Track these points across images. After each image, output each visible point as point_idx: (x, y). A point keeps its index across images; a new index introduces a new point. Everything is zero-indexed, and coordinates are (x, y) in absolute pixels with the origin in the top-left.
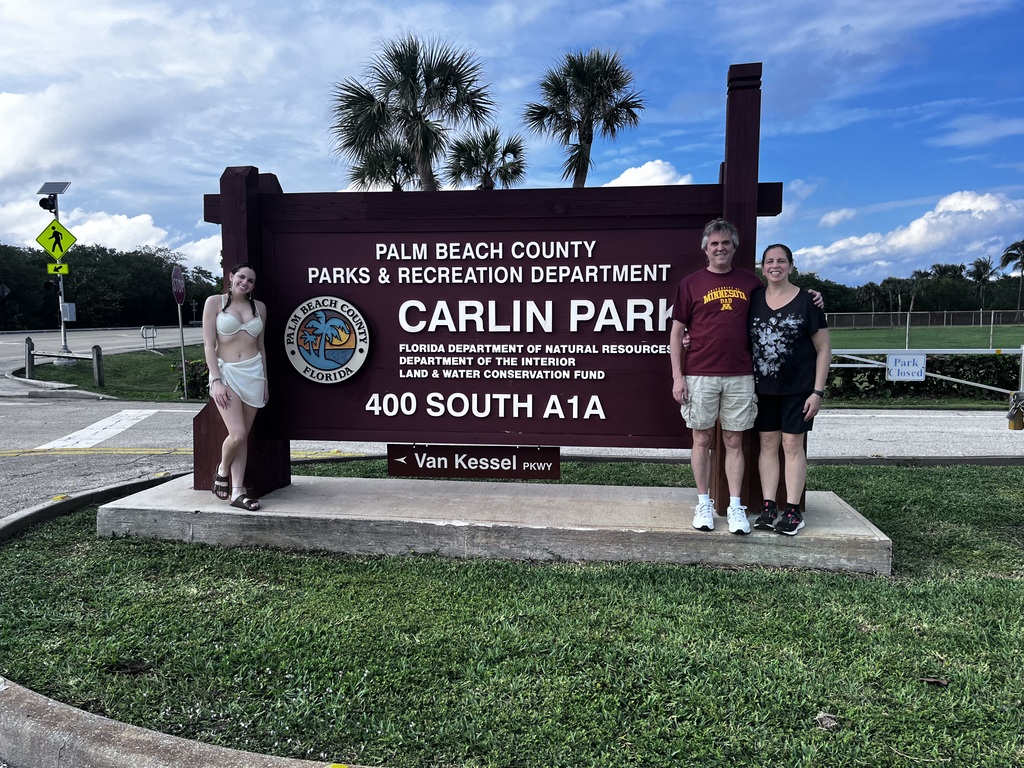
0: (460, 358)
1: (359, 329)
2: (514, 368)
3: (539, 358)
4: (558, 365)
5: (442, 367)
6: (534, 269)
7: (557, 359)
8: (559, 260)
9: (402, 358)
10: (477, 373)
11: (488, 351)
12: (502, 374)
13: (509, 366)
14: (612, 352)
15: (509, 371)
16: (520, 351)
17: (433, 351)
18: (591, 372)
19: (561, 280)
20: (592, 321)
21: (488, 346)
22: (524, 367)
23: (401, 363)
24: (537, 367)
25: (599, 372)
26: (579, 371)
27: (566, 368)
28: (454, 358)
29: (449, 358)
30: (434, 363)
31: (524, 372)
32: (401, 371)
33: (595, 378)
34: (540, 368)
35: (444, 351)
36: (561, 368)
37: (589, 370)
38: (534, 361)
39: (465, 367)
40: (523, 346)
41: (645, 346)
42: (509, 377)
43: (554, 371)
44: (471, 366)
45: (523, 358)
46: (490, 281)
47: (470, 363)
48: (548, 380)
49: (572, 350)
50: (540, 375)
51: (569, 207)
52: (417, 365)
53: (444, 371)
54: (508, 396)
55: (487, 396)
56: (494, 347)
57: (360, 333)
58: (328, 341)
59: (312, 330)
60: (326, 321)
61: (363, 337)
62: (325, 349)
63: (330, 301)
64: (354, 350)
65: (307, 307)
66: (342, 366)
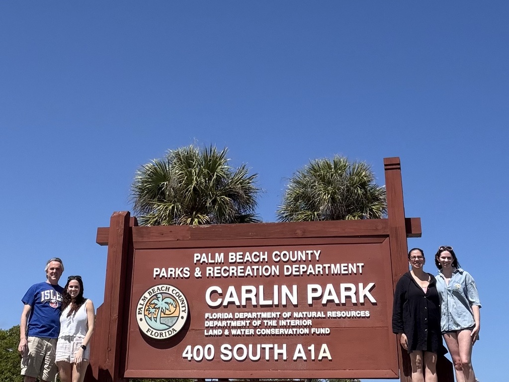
0: (242, 321)
1: (182, 304)
2: (275, 327)
3: (290, 321)
4: (301, 325)
5: (231, 328)
6: (286, 267)
7: (301, 321)
8: (300, 261)
9: (206, 322)
10: (252, 331)
11: (259, 317)
12: (268, 331)
13: (272, 326)
14: (334, 316)
15: (272, 329)
16: (278, 317)
17: (225, 317)
18: (321, 329)
19: (301, 273)
20: (321, 297)
21: (259, 314)
22: (281, 326)
23: (206, 325)
24: (289, 326)
25: (327, 329)
26: (314, 329)
27: (306, 327)
28: (238, 322)
29: (235, 322)
30: (226, 325)
31: (281, 330)
32: (205, 331)
33: (324, 333)
34: (290, 327)
35: (232, 318)
36: (303, 327)
37: (320, 328)
38: (287, 323)
39: (244, 327)
40: (280, 313)
41: (352, 312)
42: (272, 333)
43: (299, 328)
44: (248, 327)
45: (280, 321)
46: (260, 274)
47: (248, 325)
48: (295, 335)
49: (309, 315)
50: (290, 332)
51: (304, 232)
52: (215, 327)
53: (232, 330)
54: (271, 346)
55: (259, 346)
56: (262, 314)
57: (182, 307)
58: (163, 312)
59: (154, 305)
60: (163, 300)
61: (184, 309)
62: (161, 317)
63: (165, 287)
64: (178, 317)
65: (152, 291)
66: (170, 327)
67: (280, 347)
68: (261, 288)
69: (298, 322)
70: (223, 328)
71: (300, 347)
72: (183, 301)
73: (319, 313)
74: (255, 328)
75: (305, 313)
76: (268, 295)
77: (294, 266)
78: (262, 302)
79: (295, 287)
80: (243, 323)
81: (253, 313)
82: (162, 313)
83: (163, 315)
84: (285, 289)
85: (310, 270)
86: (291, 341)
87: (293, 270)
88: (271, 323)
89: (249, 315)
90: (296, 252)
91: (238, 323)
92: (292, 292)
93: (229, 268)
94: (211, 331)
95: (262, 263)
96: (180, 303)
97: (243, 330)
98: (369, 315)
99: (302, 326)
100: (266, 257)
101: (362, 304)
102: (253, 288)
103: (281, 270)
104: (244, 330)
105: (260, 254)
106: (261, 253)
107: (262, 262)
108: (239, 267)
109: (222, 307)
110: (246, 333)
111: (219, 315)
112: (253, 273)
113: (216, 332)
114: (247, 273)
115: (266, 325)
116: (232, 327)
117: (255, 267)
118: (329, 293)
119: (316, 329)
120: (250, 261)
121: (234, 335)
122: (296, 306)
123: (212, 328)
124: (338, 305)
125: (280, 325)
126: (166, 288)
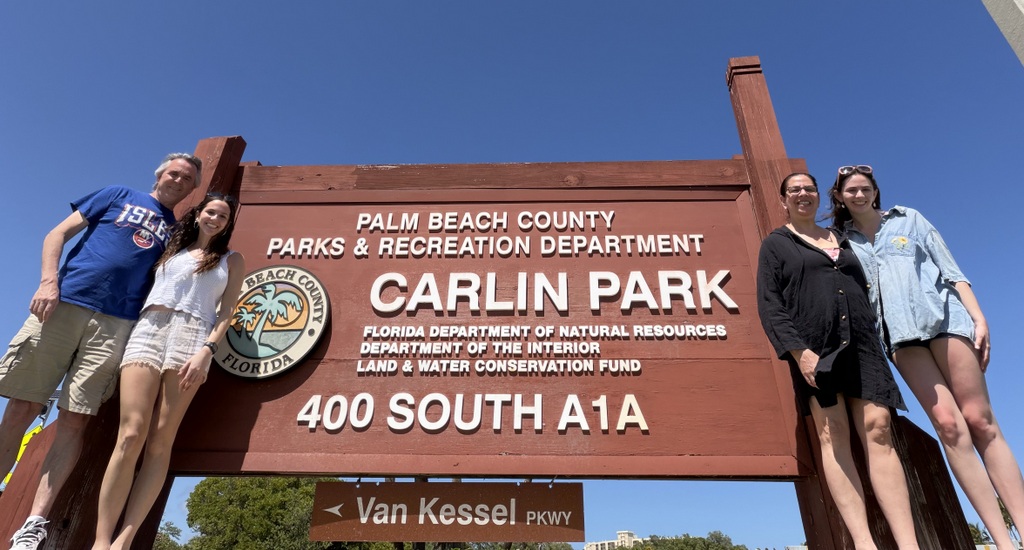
0: (445, 344)
1: (316, 304)
2: (518, 357)
3: (551, 344)
4: (576, 352)
5: (418, 356)
7: (576, 344)
8: (573, 230)
9: (364, 345)
10: (465, 365)
11: (483, 335)
13: (511, 355)
14: (647, 334)
15: (510, 361)
16: (525, 334)
18: (622, 361)
19: (576, 251)
20: (618, 296)
21: (483, 328)
23: (363, 351)
25: (633, 362)
26: (606, 361)
27: (586, 356)
28: (435, 344)
29: (429, 344)
30: (407, 352)
31: (530, 362)
32: (360, 362)
33: (628, 370)
34: (552, 356)
35: (423, 335)
36: (580, 357)
37: (619, 359)
38: (544, 347)
39: (449, 356)
40: (529, 328)
41: (688, 327)
42: (510, 369)
43: (572, 360)
44: (458, 355)
45: (529, 344)
46: (491, 252)
47: (457, 351)
48: (563, 374)
49: (594, 332)
50: (552, 367)
51: (582, 178)
52: (383, 355)
53: (420, 361)
54: (507, 397)
55: (478, 398)
56: (491, 329)
58: (270, 321)
59: (254, 306)
60: (275, 296)
61: (318, 314)
62: (263, 331)
63: (286, 272)
64: (302, 331)
65: (255, 279)
66: (279, 352)
67: (528, 401)
68: (491, 277)
69: (568, 346)
70: (400, 357)
71: (573, 399)
72: (320, 298)
73: (615, 328)
74: (473, 357)
75: (584, 328)
76: (506, 290)
77: (561, 238)
78: (491, 304)
79: (562, 277)
80: (447, 347)
81: (470, 328)
82: (268, 323)
83: (268, 327)
84: (541, 280)
85: (595, 244)
86: (553, 385)
87: (560, 244)
88: (509, 348)
89: (462, 331)
91: (436, 347)
92: (556, 287)
93: (427, 241)
94: (372, 362)
95: (498, 230)
96: (312, 303)
97: (445, 362)
98: (724, 333)
99: (577, 355)
100: (504, 221)
101: (708, 311)
102: (475, 279)
103: (535, 244)
104: (448, 362)
105: (492, 215)
106: (495, 214)
107: (495, 230)
108: (448, 239)
109: (404, 314)
110: (452, 369)
111: (395, 330)
112: (476, 249)
113: (382, 366)
114: (463, 248)
115: (497, 351)
116: (422, 355)
117: (481, 239)
118: (635, 288)
119: (611, 362)
120: (472, 227)
121: (422, 373)
122: (564, 314)
123: (376, 356)
124: (655, 312)
125: (530, 352)
126: (288, 274)
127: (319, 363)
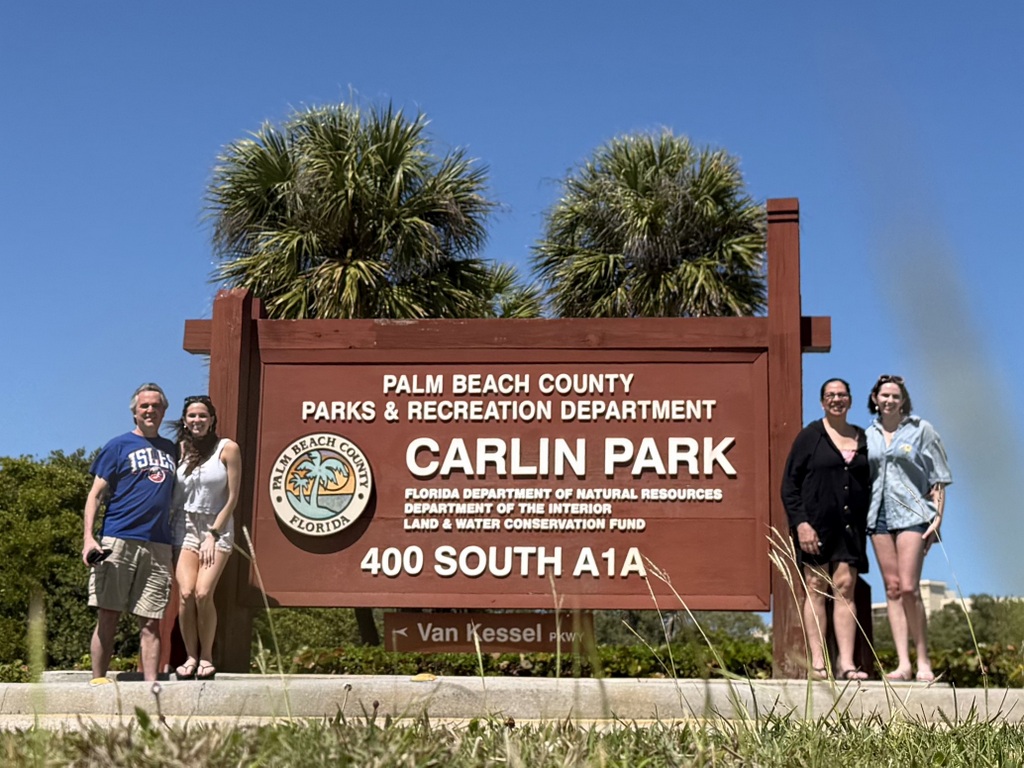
0: (477, 505)
1: (360, 470)
2: (541, 516)
3: (569, 505)
4: (591, 512)
5: (455, 516)
6: (564, 404)
7: (591, 505)
8: (592, 394)
9: (407, 505)
10: (496, 523)
11: (510, 497)
12: (526, 524)
13: (535, 514)
14: (653, 498)
15: (534, 520)
16: (547, 497)
17: (445, 497)
18: (629, 520)
19: (595, 417)
20: (631, 462)
21: (510, 491)
22: (552, 515)
23: (407, 511)
24: (567, 515)
25: (639, 521)
26: (616, 520)
27: (600, 516)
28: (469, 505)
29: (464, 505)
30: (445, 512)
31: (551, 521)
32: (406, 521)
33: (634, 528)
34: (570, 516)
35: (458, 497)
36: (594, 516)
37: (627, 518)
38: (563, 508)
39: (482, 515)
40: (550, 490)
41: (689, 491)
42: (535, 527)
43: (587, 519)
44: (489, 514)
45: (551, 505)
46: (515, 417)
47: (488, 511)
48: (579, 531)
49: (607, 494)
50: (570, 525)
51: (603, 338)
52: (425, 514)
53: (457, 520)
54: (532, 550)
55: (508, 551)
56: (517, 491)
57: (361, 476)
58: (323, 486)
59: (304, 472)
60: (322, 462)
61: (364, 480)
62: (318, 495)
63: (327, 439)
64: (353, 494)
65: (300, 446)
66: (337, 514)
67: (550, 553)
68: (516, 443)
69: (584, 508)
70: (441, 517)
71: (586, 552)
72: (363, 464)
73: (626, 491)
74: (503, 517)
75: (598, 491)
76: (530, 456)
77: (581, 403)
78: (517, 469)
79: (581, 443)
80: (479, 508)
81: (499, 490)
82: (321, 488)
83: (322, 491)
84: (561, 445)
85: (613, 410)
86: (570, 542)
87: (580, 409)
88: (533, 508)
89: (491, 494)
90: (585, 376)
91: (470, 508)
92: (574, 453)
93: (453, 405)
94: (416, 521)
95: (519, 396)
96: (356, 469)
97: (479, 521)
98: (720, 497)
99: (591, 515)
100: (526, 384)
101: (709, 477)
102: (500, 444)
103: (556, 410)
104: (481, 520)
105: (514, 378)
106: (517, 377)
107: (518, 394)
108: (473, 403)
109: (438, 478)
110: (485, 527)
112: (500, 414)
113: (426, 524)
114: (488, 414)
115: (523, 511)
116: (458, 515)
117: (505, 404)
118: (646, 455)
119: (620, 521)
120: (496, 391)
121: (460, 530)
122: (581, 478)
123: (419, 516)
124: (662, 477)
125: (551, 512)
126: (329, 441)
127: (370, 521)
